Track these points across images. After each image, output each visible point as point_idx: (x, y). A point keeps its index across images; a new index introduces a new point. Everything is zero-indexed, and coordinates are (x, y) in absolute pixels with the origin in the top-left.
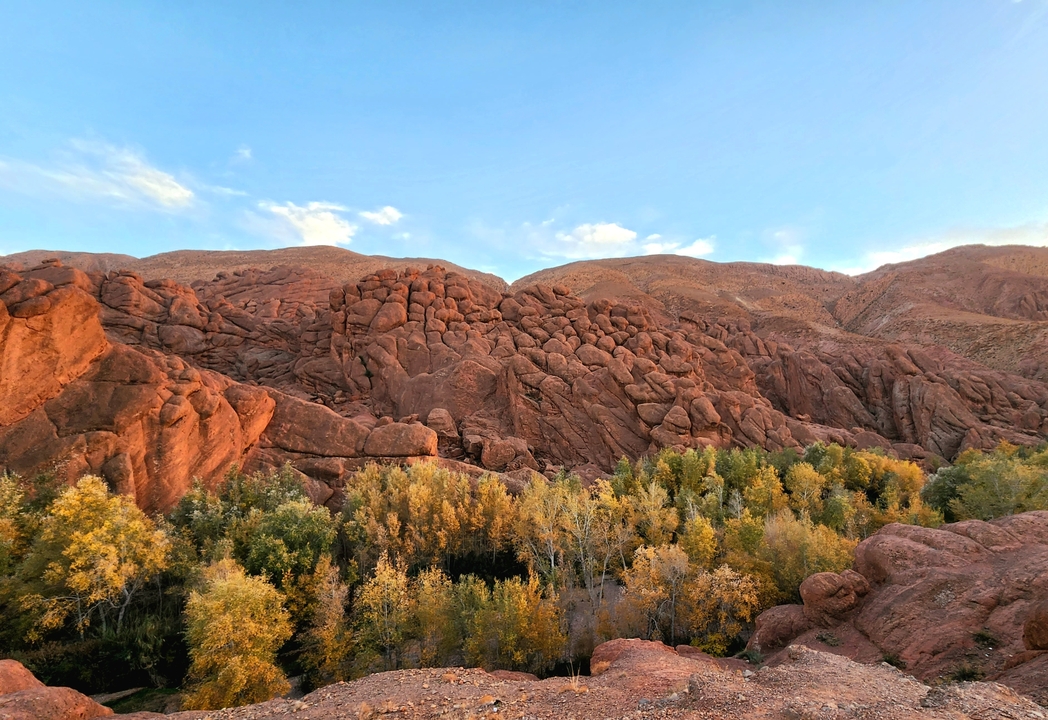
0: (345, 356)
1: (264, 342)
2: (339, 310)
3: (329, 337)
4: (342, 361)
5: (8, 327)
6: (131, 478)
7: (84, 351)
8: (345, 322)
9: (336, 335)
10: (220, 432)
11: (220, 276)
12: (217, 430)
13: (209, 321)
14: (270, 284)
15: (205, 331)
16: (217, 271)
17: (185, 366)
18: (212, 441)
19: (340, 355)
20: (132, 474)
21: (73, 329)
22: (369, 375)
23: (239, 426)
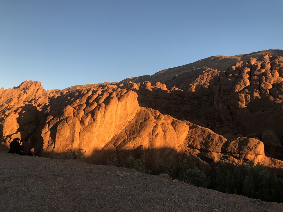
0: (220, 105)
1: (189, 102)
2: (217, 85)
3: (213, 97)
4: (219, 108)
5: (118, 105)
6: (144, 155)
7: (134, 110)
8: (220, 90)
9: (216, 96)
10: (170, 139)
11: (174, 77)
12: (169, 138)
13: (170, 96)
14: (191, 77)
15: (169, 100)
16: (174, 76)
17: (160, 114)
18: (167, 142)
19: (218, 105)
20: (144, 153)
21: (131, 103)
22: (231, 114)
23: (176, 137)
